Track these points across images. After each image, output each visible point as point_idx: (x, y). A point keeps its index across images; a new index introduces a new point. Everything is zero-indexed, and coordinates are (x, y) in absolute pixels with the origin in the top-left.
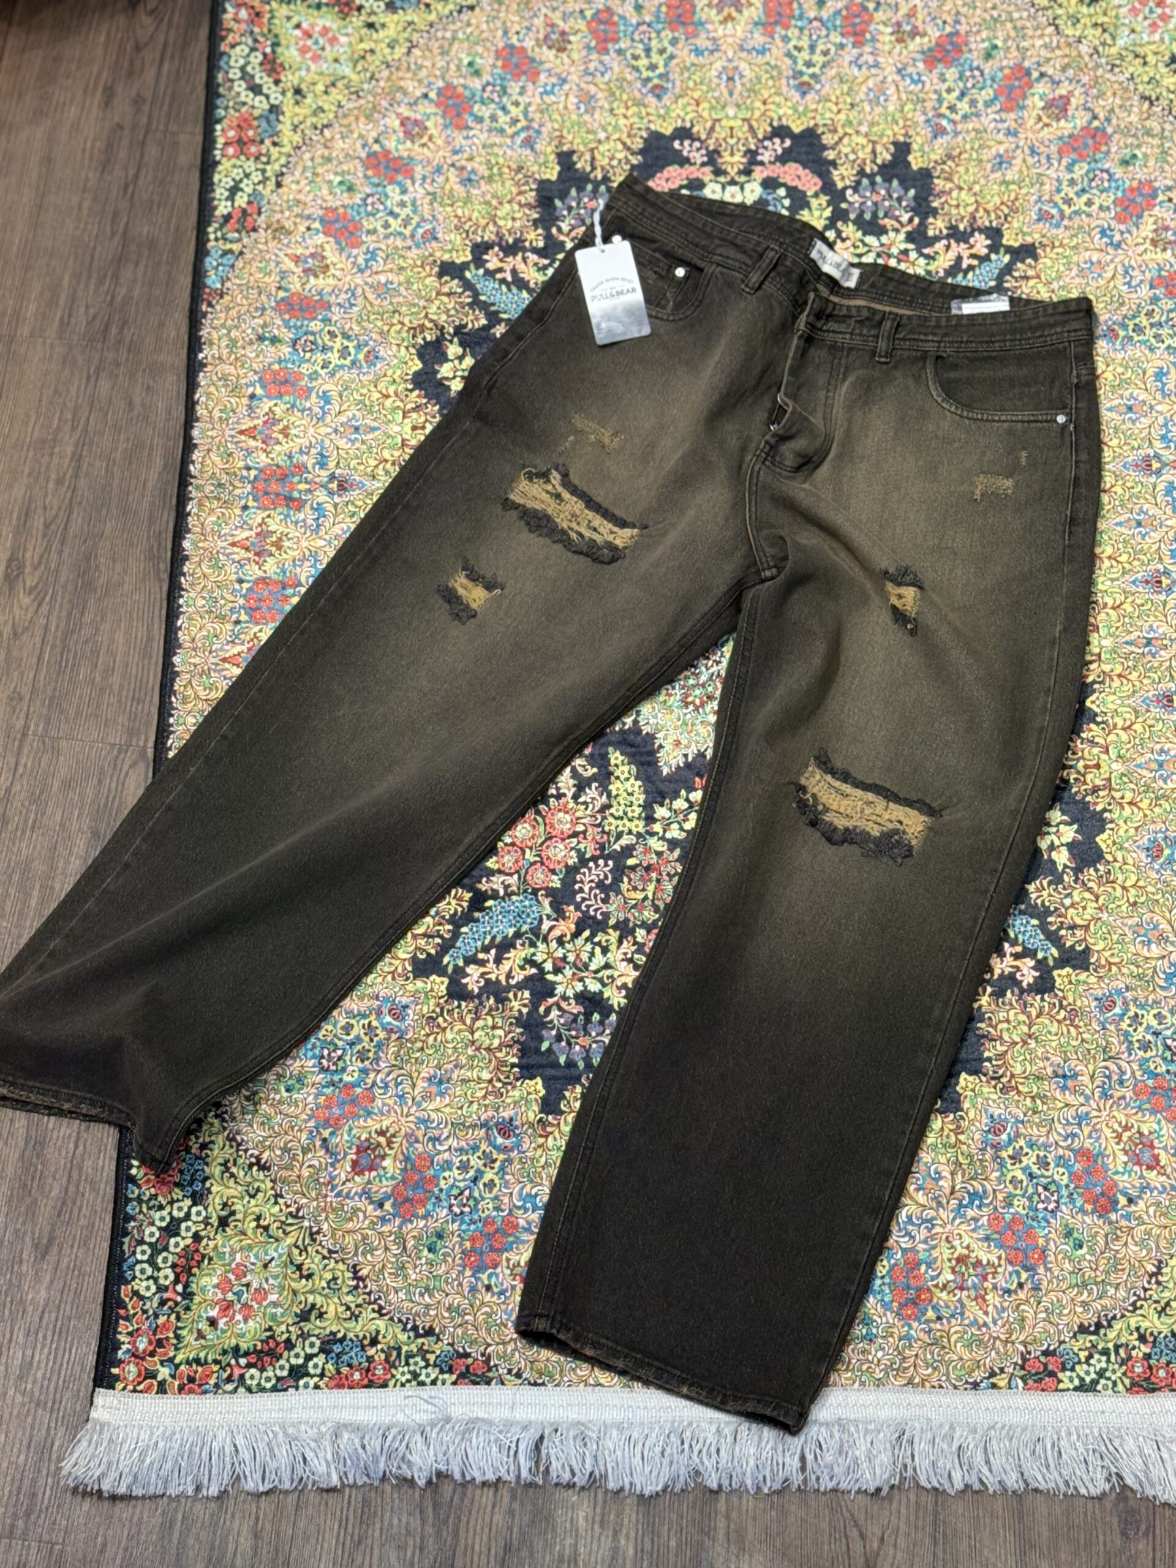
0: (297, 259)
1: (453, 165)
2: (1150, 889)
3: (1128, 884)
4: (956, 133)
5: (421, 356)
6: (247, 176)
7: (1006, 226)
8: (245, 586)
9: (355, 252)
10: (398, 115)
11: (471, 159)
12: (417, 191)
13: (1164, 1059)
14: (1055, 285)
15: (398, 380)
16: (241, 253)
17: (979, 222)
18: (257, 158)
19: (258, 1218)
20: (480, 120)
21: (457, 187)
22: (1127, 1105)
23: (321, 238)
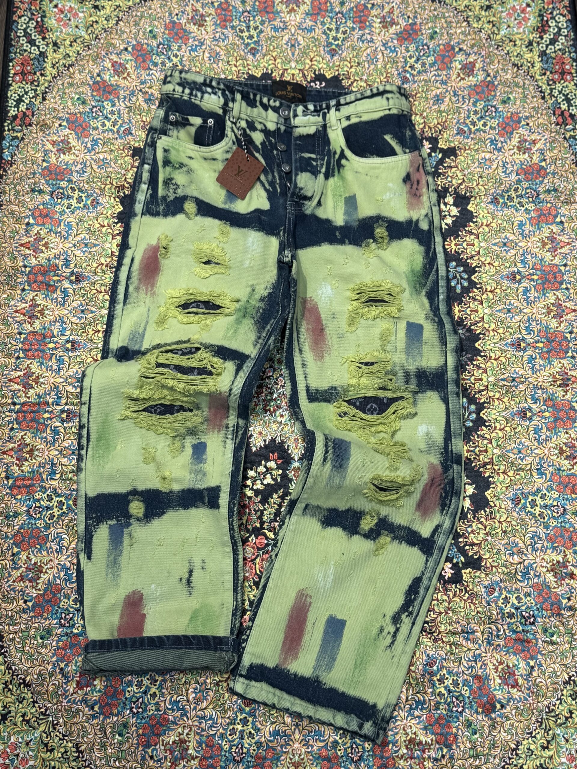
0: (54, 143)
1: (141, 91)
2: (514, 523)
3: (502, 520)
4: (415, 82)
5: (122, 203)
6: (26, 93)
7: (440, 137)
8: (23, 336)
9: (86, 140)
10: (110, 59)
11: (150, 88)
12: (121, 106)
13: (521, 623)
14: (466, 172)
15: (109, 217)
16: (23, 139)
17: (426, 134)
18: (32, 83)
19: (23, 715)
20: (156, 65)
21: (142, 104)
22: (501, 649)
23: (67, 132)
